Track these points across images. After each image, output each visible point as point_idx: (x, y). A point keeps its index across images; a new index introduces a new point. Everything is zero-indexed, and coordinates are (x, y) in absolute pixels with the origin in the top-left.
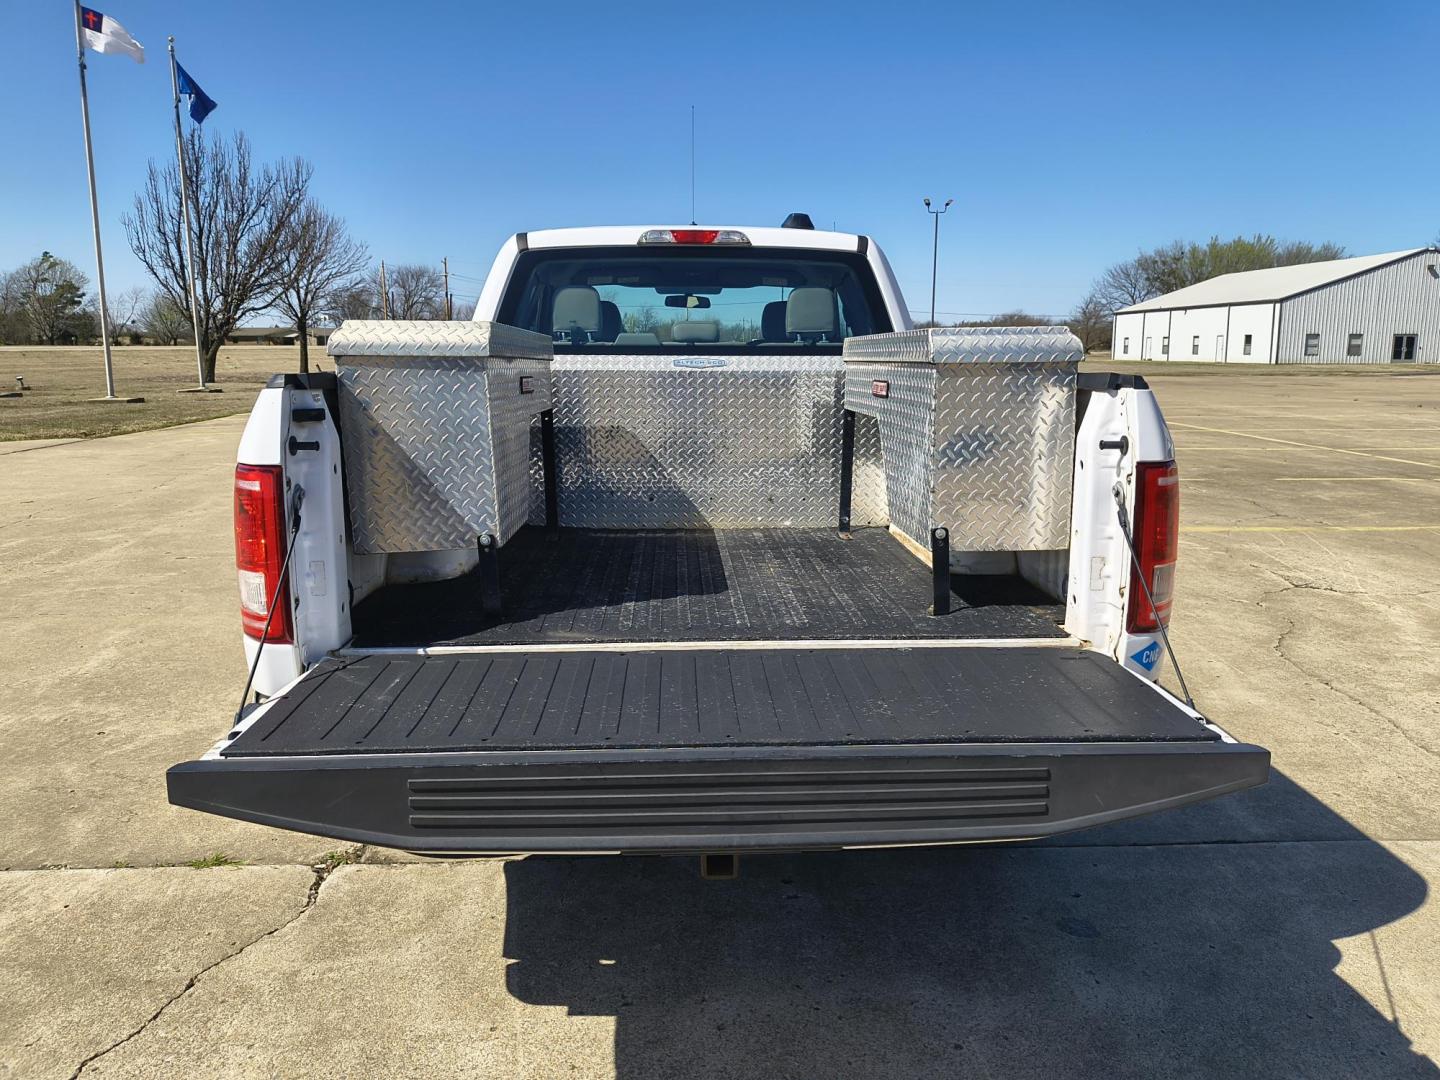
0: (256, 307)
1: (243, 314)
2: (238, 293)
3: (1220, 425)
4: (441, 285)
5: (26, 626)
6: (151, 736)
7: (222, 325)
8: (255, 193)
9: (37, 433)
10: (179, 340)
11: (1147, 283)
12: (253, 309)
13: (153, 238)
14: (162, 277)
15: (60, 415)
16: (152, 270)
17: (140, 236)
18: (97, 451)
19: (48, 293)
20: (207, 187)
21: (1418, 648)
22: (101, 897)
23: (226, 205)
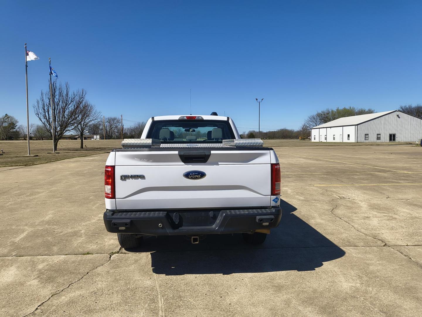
0: (70, 129)
1: (66, 131)
2: (64, 126)
3: (335, 159)
4: (120, 122)
5: (28, 210)
6: (66, 232)
7: (60, 135)
8: (70, 98)
9: (12, 165)
10: (43, 139)
11: (320, 120)
12: (69, 130)
13: (41, 111)
14: (43, 121)
15: (17, 160)
16: (40, 119)
17: (38, 110)
18: (30, 170)
19: (6, 125)
20: (57, 97)
21: (365, 211)
22: (65, 260)
23: (62, 101)
